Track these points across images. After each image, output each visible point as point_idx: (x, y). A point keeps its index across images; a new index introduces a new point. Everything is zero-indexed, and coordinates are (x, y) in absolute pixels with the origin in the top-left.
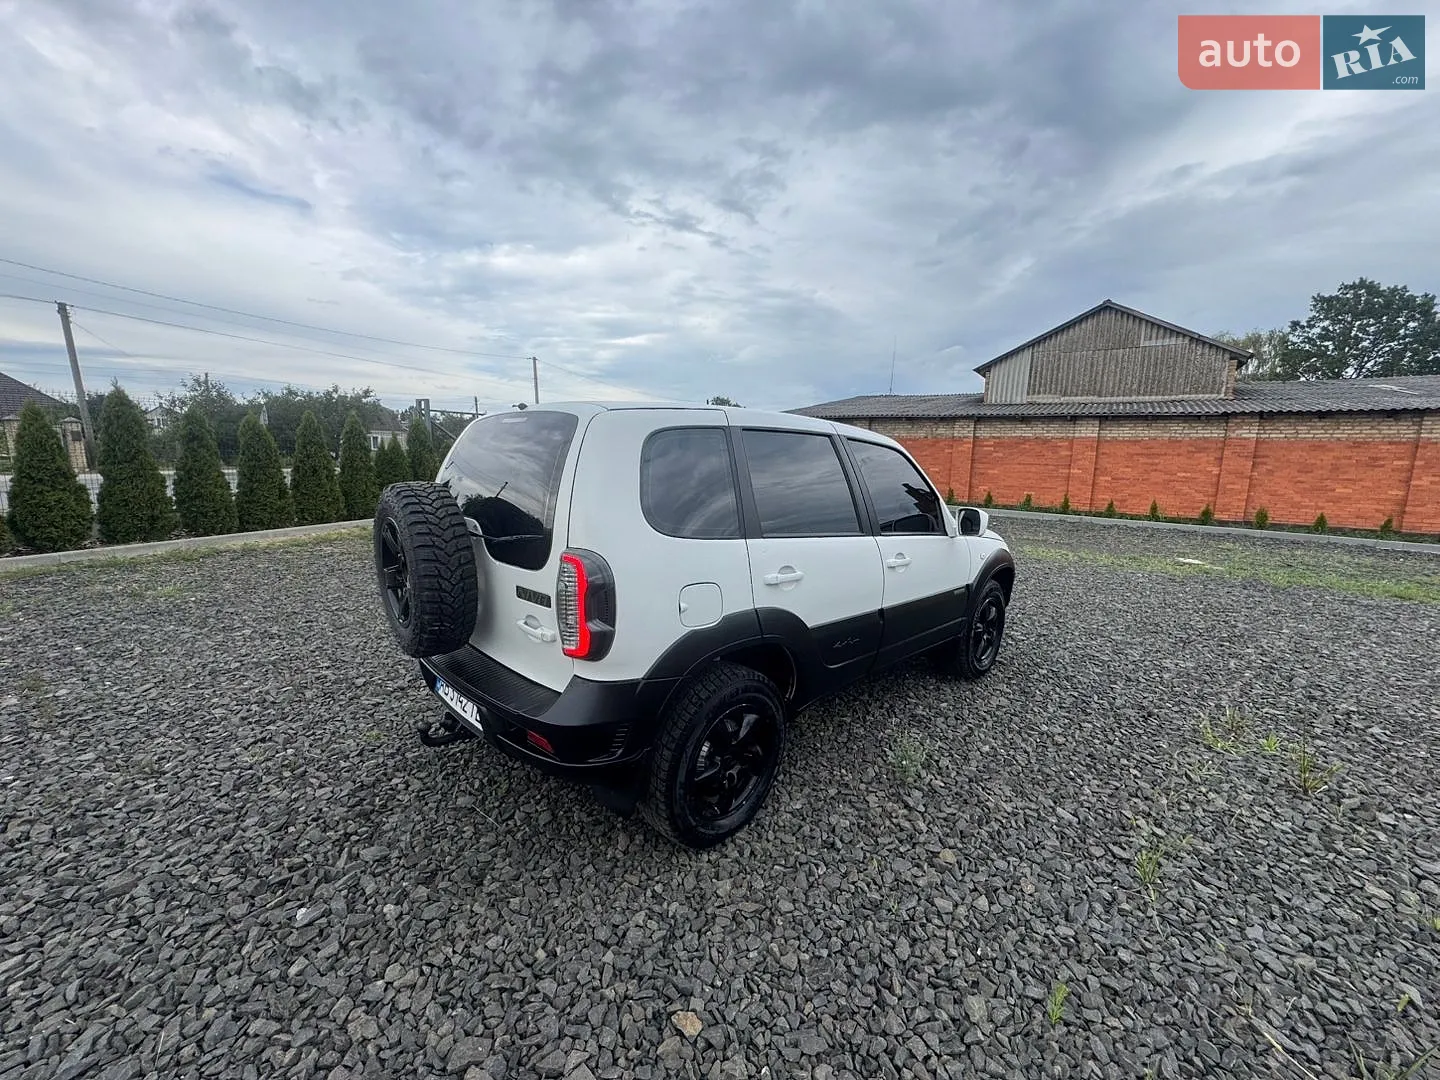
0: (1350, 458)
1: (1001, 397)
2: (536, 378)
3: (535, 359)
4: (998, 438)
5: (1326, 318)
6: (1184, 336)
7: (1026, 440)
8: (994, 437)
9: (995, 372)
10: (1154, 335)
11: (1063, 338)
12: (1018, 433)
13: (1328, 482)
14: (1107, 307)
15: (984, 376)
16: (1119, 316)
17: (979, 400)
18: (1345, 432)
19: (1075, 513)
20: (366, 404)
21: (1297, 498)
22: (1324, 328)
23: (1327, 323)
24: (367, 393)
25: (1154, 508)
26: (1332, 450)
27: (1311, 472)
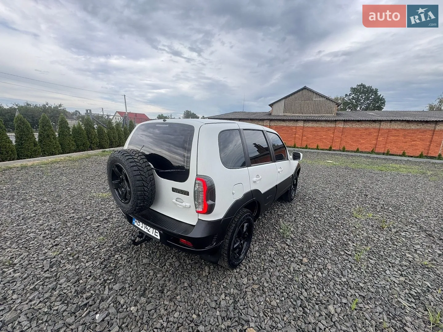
0: (364, 133)
1: (276, 113)
2: (125, 102)
3: (125, 96)
4: (276, 126)
5: (353, 94)
6: (325, 97)
7: (283, 127)
8: (275, 126)
9: (274, 106)
10: (317, 97)
11: (293, 97)
12: (282, 124)
13: (359, 139)
14: (305, 88)
15: (271, 107)
16: (308, 91)
17: (270, 114)
18: (364, 126)
19: (298, 148)
20: (61, 109)
21: (352, 143)
22: (353, 97)
23: (353, 95)
24: (60, 106)
25: (318, 146)
26: (361, 130)
27: (355, 136)
